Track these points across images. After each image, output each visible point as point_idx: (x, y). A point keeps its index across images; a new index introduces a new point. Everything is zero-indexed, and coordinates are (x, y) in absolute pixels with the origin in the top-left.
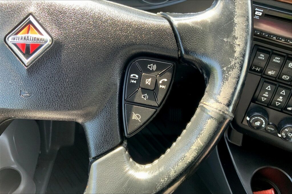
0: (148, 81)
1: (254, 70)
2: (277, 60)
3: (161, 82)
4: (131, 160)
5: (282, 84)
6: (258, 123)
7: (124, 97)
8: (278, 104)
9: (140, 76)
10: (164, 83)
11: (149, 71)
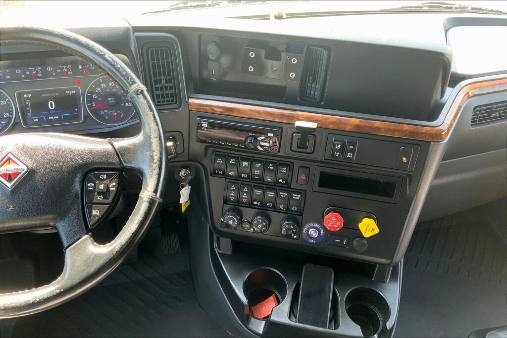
0: (101, 187)
1: (218, 174)
2: (233, 161)
3: (111, 186)
4: (95, 243)
5: (243, 182)
6: (231, 222)
7: (85, 200)
8: (244, 201)
9: (95, 184)
10: (113, 186)
11: (101, 180)
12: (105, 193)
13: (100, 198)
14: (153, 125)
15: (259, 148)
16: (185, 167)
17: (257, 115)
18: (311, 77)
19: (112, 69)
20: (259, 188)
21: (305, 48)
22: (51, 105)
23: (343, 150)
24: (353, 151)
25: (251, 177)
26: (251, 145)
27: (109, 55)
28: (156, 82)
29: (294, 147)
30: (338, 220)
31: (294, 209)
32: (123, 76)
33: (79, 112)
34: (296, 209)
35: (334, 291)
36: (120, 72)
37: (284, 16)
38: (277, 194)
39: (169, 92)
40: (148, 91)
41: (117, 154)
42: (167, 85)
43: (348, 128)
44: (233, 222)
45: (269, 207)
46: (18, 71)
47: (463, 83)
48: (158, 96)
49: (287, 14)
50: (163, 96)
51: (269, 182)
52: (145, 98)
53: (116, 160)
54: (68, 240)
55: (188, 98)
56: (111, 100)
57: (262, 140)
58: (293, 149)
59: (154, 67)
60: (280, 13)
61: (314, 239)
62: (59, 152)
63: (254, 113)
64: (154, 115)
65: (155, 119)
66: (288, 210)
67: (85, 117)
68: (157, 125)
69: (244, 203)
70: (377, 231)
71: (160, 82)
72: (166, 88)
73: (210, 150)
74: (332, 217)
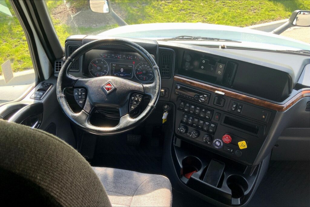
0: (136, 99)
1: (180, 109)
2: (188, 105)
5: (190, 115)
6: (182, 131)
7: (130, 102)
8: (189, 123)
9: (134, 98)
10: (140, 100)
11: (137, 97)
12: (137, 101)
13: (135, 103)
14: (158, 81)
15: (200, 101)
16: (168, 104)
17: (201, 86)
18: (228, 75)
19: (149, 59)
20: (196, 118)
21: (227, 62)
22: (122, 70)
23: (236, 108)
24: (241, 109)
25: (194, 113)
26: (196, 98)
27: (148, 54)
28: (163, 67)
29: (215, 103)
30: (229, 138)
31: (211, 131)
32: (152, 62)
33: (131, 74)
34: (212, 131)
35: (223, 173)
36: (151, 61)
37: (226, 47)
38: (204, 123)
39: (167, 72)
40: (159, 69)
41: (144, 89)
42: (167, 69)
43: (240, 98)
44: (183, 130)
45: (200, 128)
46: (113, 55)
47: (303, 89)
48: (163, 73)
49: (227, 47)
50: (164, 73)
51: (202, 117)
52: (158, 71)
53: (143, 91)
54: (122, 114)
55: (175, 75)
56: (144, 72)
57: (202, 98)
58: (214, 103)
59: (163, 61)
60: (224, 46)
61: (218, 146)
62: (125, 84)
63: (200, 86)
64: (159, 77)
65: (159, 79)
66: (208, 131)
67: (133, 77)
68: (160, 81)
69: (189, 124)
70: (246, 147)
71: (165, 68)
72: (167, 70)
73: (179, 98)
74: (227, 136)
